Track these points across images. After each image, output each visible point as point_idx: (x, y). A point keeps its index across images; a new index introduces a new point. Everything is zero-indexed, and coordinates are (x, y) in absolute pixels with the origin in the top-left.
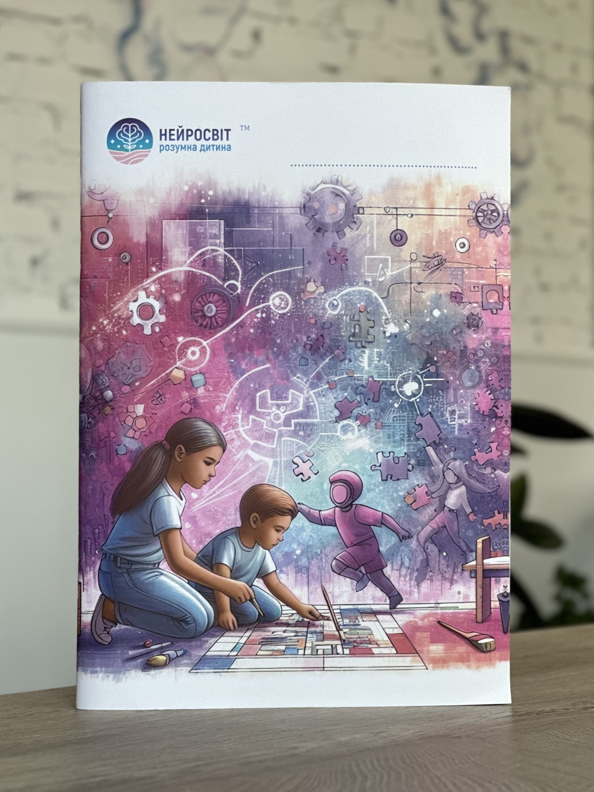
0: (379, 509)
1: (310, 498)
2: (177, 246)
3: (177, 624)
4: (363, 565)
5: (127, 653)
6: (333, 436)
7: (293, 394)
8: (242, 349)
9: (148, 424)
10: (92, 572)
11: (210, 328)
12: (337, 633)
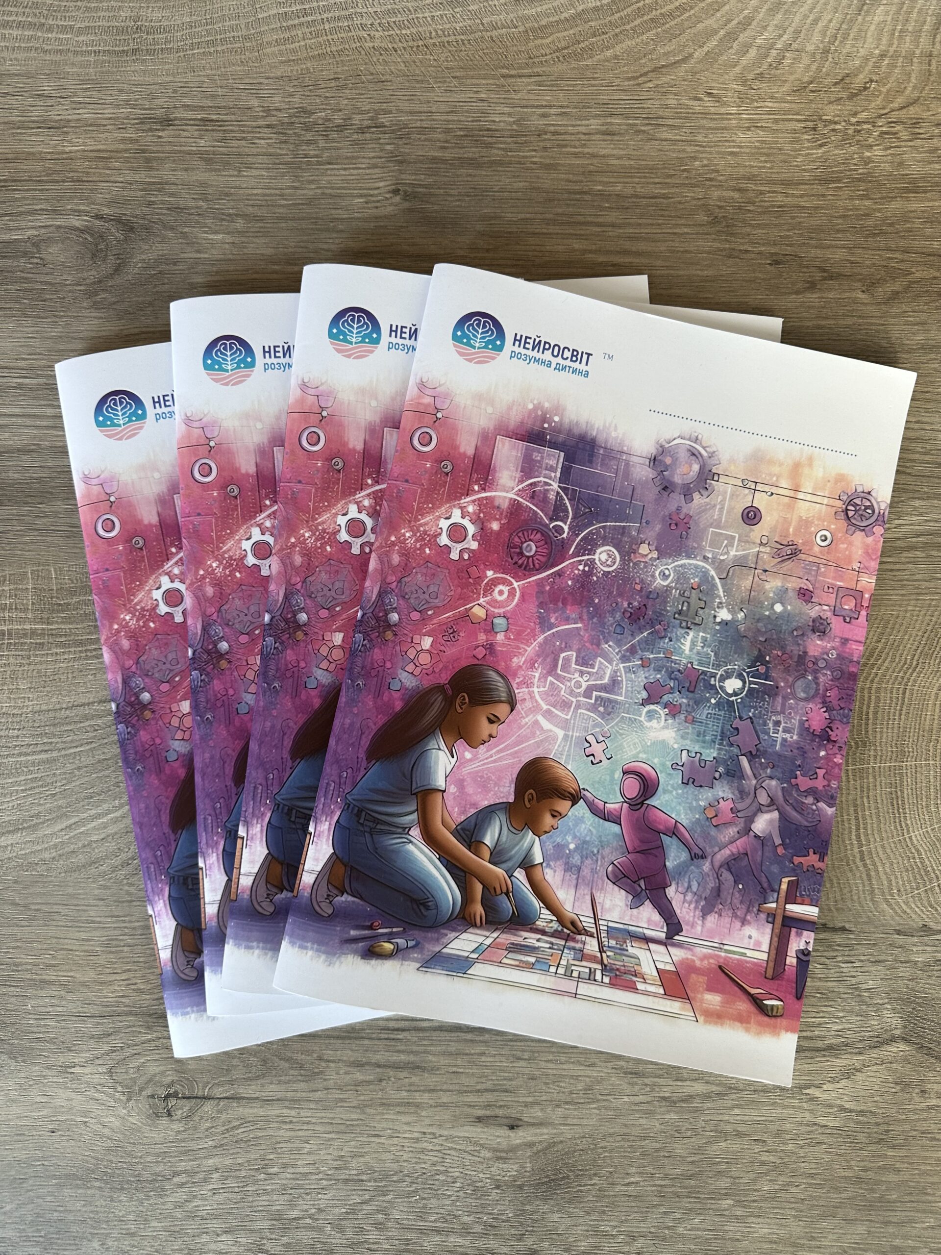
0: (673, 816)
1: (597, 786)
2: (508, 469)
3: (415, 906)
4: (644, 878)
5: (349, 933)
6: (635, 719)
7: (601, 663)
8: (555, 601)
9: (433, 662)
10: (327, 823)
11: (525, 569)
12: (599, 955)
